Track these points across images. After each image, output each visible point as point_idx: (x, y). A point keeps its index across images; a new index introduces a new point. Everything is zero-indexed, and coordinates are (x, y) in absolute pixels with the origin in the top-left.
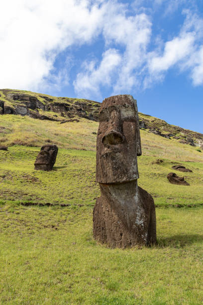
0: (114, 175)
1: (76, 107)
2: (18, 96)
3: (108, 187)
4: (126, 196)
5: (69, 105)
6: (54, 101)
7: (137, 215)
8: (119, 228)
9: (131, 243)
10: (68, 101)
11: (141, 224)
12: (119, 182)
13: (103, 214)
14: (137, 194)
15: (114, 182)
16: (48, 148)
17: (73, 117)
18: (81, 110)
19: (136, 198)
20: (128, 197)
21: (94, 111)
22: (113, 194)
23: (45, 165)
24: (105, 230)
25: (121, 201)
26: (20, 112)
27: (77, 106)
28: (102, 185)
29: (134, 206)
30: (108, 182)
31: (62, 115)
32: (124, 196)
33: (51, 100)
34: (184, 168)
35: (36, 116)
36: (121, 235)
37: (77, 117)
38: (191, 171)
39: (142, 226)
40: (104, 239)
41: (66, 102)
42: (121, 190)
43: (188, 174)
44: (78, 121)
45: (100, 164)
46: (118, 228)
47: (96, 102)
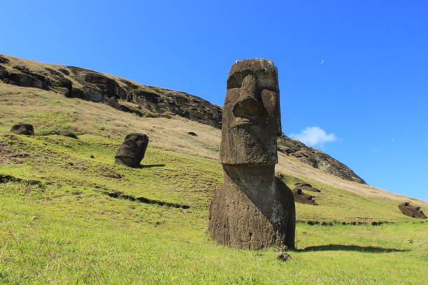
0: (248, 154)
1: (168, 100)
2: (93, 77)
3: (237, 170)
4: (260, 185)
5: (159, 96)
6: (140, 89)
7: (273, 210)
8: (248, 226)
9: (263, 246)
10: (157, 91)
11: (277, 223)
12: (254, 163)
13: (226, 208)
14: (273, 184)
15: (246, 162)
16: (136, 137)
17: (163, 112)
18: (174, 104)
19: (273, 189)
20: (262, 186)
21: (190, 108)
22: (243, 181)
23: (130, 159)
24: (229, 228)
25: (253, 191)
26: (92, 98)
27: (170, 98)
28: (227, 168)
29: (270, 199)
30: (238, 163)
31: (149, 107)
32: (257, 184)
33: (136, 87)
34: (310, 186)
35: (114, 105)
36: (251, 234)
37: (168, 112)
38: (319, 191)
39: (279, 225)
40: (225, 240)
41: (155, 92)
42: (254, 175)
43: (315, 194)
44: (169, 118)
45: (227, 139)
46: (246, 226)
47: (194, 96)
